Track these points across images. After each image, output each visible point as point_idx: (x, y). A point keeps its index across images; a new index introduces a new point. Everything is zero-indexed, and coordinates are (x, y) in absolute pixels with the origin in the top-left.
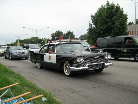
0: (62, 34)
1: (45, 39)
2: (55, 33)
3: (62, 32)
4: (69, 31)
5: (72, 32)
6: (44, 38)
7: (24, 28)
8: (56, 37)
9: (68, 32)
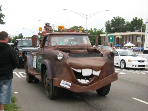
0: (124, 23)
1: (95, 29)
2: (112, 21)
3: (123, 20)
4: (136, 18)
5: (142, 20)
6: (93, 29)
7: (64, 10)
8: (113, 27)
9: (134, 19)
